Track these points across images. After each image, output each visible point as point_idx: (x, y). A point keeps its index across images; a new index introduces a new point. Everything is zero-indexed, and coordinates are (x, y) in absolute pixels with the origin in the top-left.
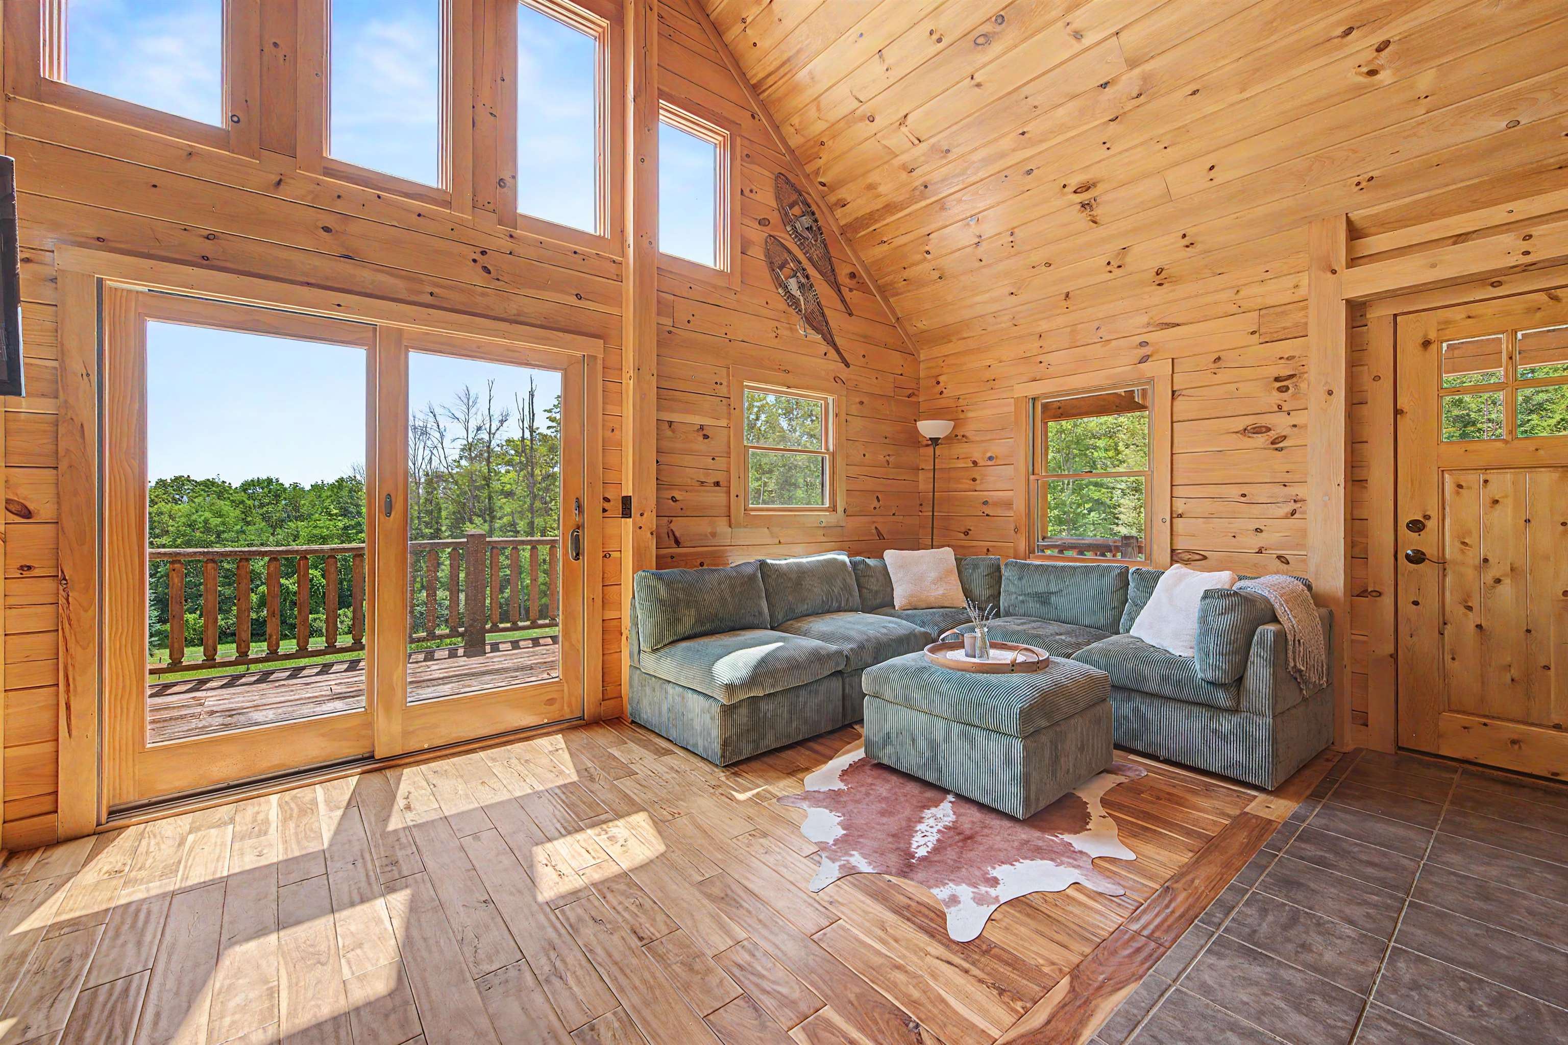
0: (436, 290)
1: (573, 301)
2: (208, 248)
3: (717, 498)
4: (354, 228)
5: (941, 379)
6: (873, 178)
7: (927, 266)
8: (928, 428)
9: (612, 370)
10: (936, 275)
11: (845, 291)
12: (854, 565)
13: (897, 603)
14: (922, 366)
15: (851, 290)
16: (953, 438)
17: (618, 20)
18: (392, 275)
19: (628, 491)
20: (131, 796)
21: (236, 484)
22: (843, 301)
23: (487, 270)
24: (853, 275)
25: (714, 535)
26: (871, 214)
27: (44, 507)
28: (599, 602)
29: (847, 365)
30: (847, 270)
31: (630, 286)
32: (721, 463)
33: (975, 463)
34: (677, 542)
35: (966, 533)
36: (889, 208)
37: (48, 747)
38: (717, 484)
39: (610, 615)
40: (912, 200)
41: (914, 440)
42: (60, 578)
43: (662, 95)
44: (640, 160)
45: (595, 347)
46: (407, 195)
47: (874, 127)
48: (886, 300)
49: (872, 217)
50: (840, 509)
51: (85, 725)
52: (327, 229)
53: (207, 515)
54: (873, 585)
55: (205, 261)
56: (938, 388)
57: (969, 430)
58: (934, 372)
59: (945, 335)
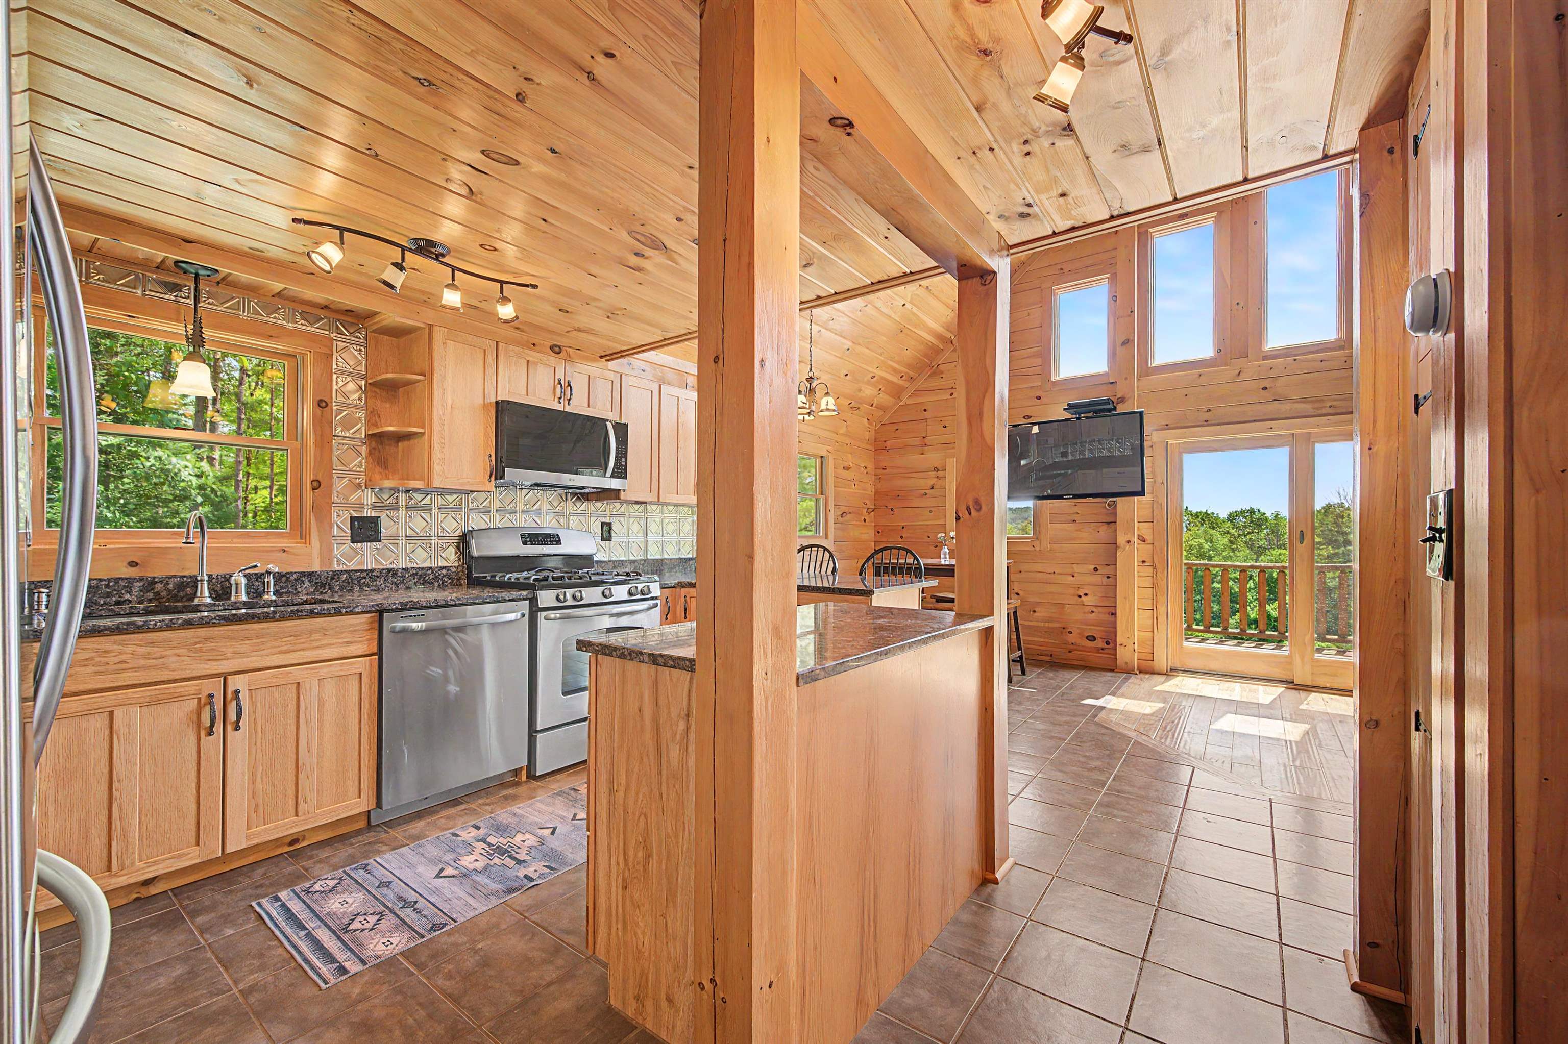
0: (1334, 403)
2: (1207, 416)
4: (1280, 382)
18: (1304, 402)
20: (1178, 665)
21: (1223, 515)
27: (1149, 538)
37: (1150, 634)
42: (1154, 567)
46: (1313, 353)
51: (1162, 627)
52: (1265, 389)
53: (1202, 541)
55: (1207, 423)
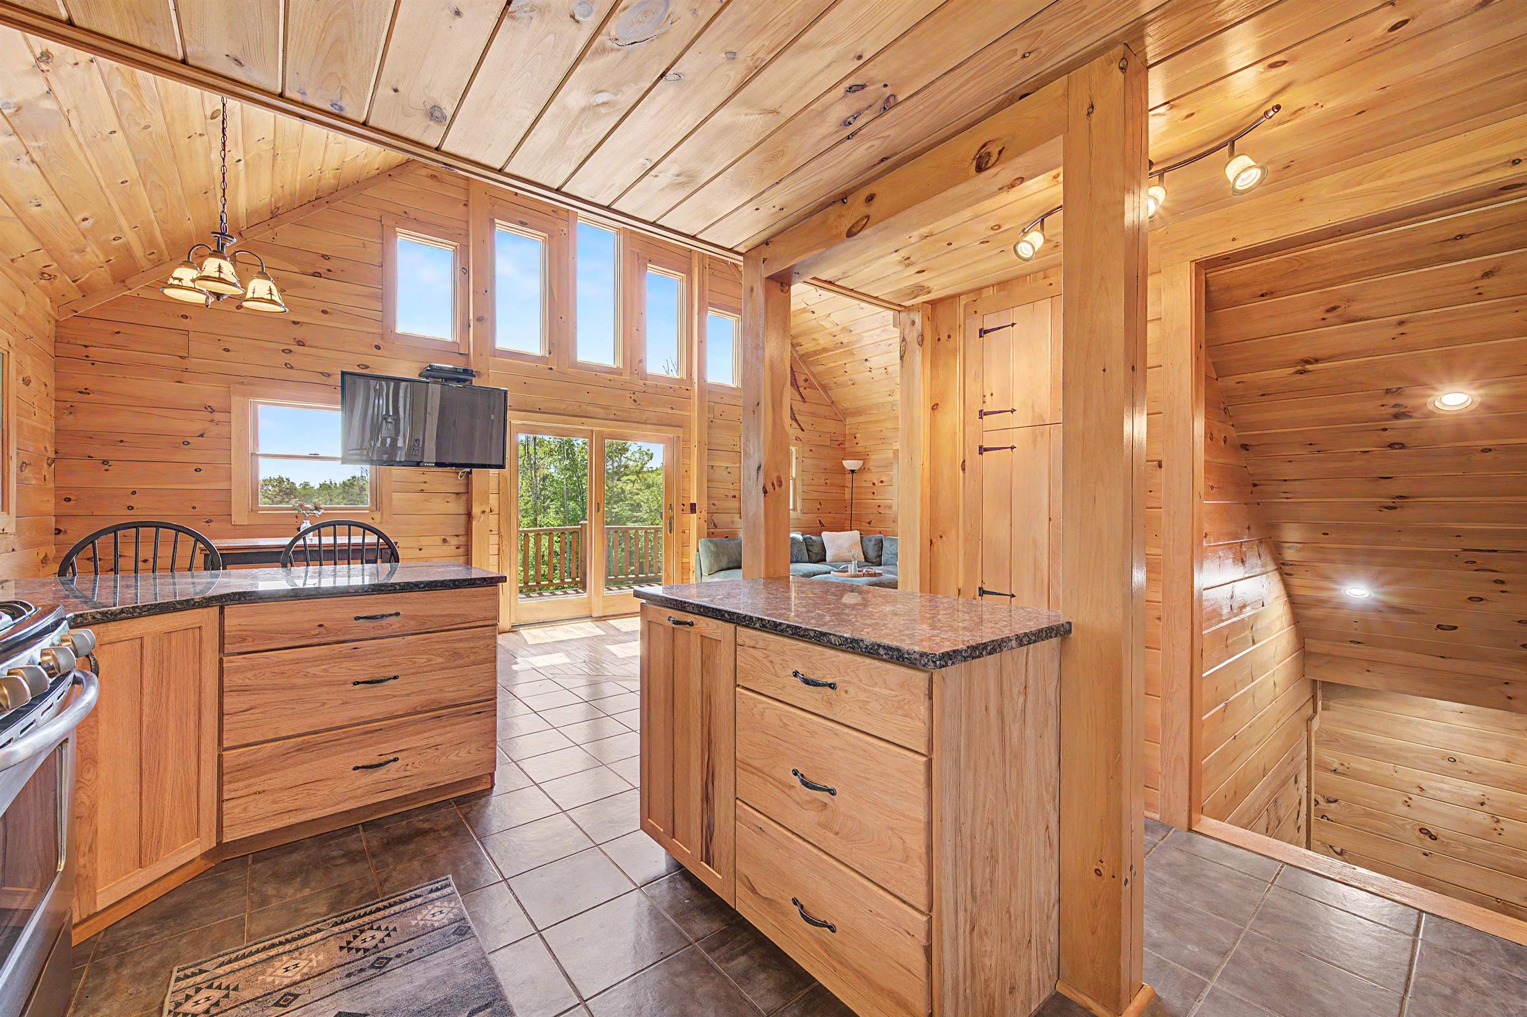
0: (616, 413)
1: (670, 411)
3: (734, 504)
5: (857, 436)
6: (815, 336)
7: (846, 378)
8: (849, 464)
9: (687, 441)
10: (850, 383)
11: (801, 390)
12: (804, 539)
13: (828, 559)
14: (847, 427)
15: (805, 389)
16: (863, 470)
17: (689, 273)
18: (600, 408)
19: (694, 500)
20: (516, 622)
22: (800, 394)
23: (635, 401)
24: (806, 380)
25: (733, 522)
26: (815, 351)
27: (495, 508)
28: (680, 553)
29: (803, 430)
30: (804, 377)
31: (695, 401)
32: (736, 486)
33: (874, 484)
34: (716, 526)
35: (870, 523)
36: (824, 350)
38: (734, 497)
39: (685, 560)
40: (835, 348)
41: (842, 471)
42: (500, 535)
43: (711, 305)
44: (700, 342)
45: (679, 432)
47: (814, 316)
48: (826, 392)
49: (816, 353)
50: (799, 511)
54: (816, 549)
55: (540, 410)
56: (856, 441)
57: (871, 465)
58: (855, 431)
59: (858, 412)
